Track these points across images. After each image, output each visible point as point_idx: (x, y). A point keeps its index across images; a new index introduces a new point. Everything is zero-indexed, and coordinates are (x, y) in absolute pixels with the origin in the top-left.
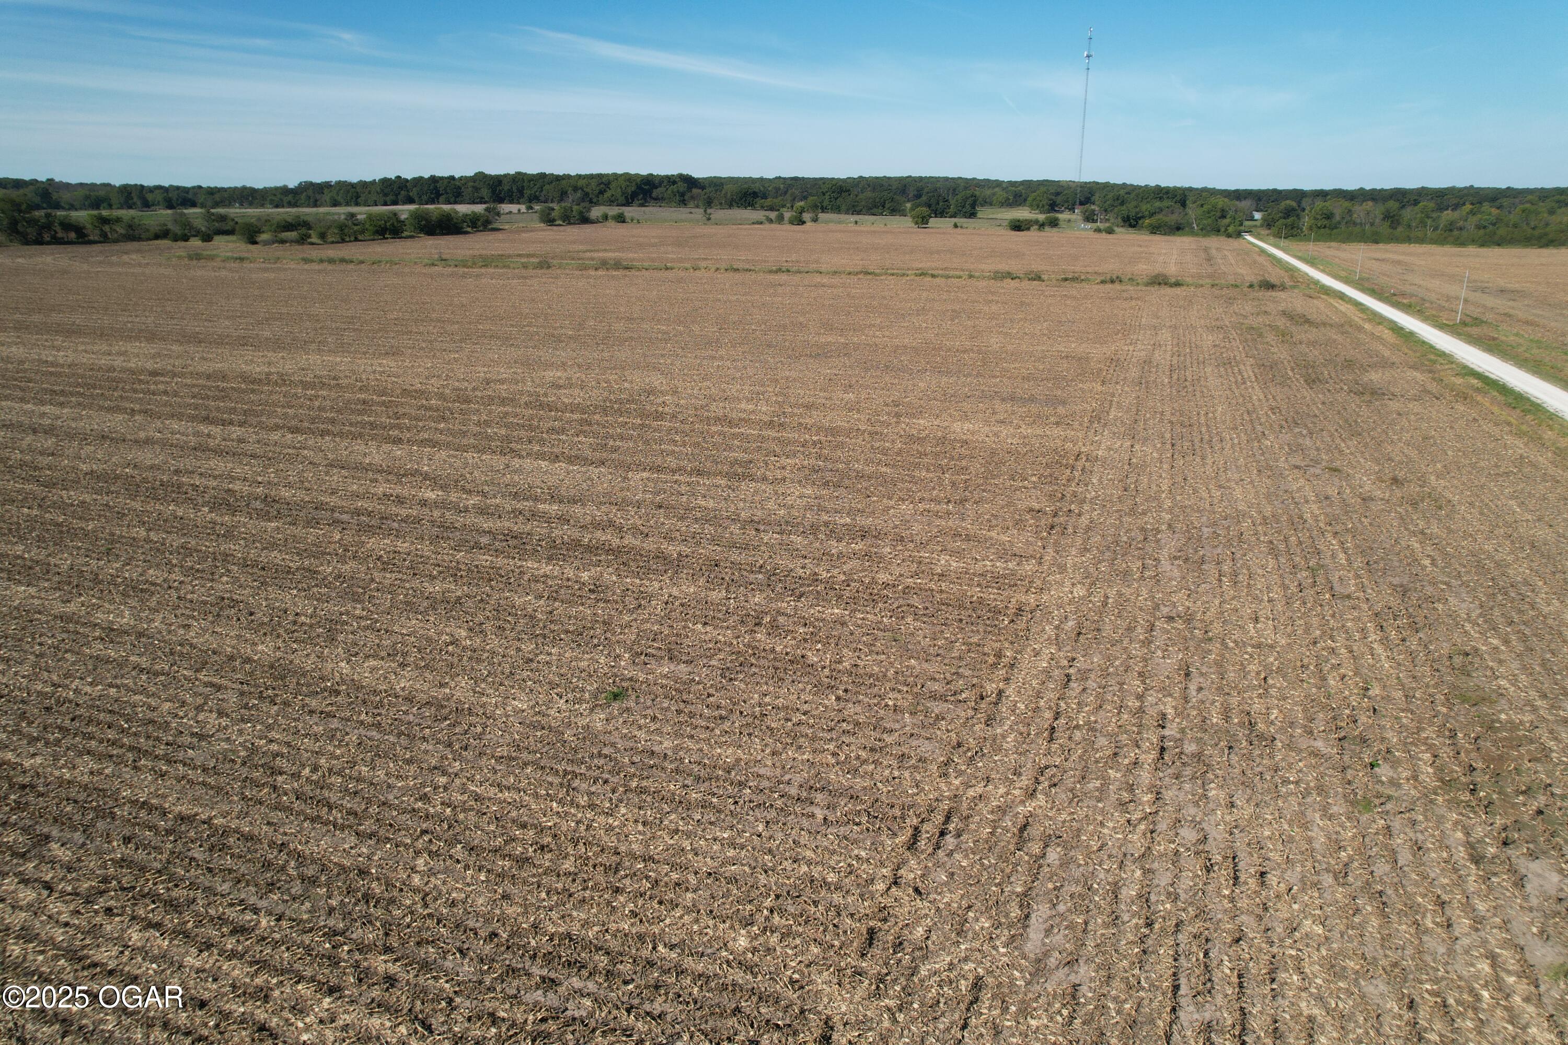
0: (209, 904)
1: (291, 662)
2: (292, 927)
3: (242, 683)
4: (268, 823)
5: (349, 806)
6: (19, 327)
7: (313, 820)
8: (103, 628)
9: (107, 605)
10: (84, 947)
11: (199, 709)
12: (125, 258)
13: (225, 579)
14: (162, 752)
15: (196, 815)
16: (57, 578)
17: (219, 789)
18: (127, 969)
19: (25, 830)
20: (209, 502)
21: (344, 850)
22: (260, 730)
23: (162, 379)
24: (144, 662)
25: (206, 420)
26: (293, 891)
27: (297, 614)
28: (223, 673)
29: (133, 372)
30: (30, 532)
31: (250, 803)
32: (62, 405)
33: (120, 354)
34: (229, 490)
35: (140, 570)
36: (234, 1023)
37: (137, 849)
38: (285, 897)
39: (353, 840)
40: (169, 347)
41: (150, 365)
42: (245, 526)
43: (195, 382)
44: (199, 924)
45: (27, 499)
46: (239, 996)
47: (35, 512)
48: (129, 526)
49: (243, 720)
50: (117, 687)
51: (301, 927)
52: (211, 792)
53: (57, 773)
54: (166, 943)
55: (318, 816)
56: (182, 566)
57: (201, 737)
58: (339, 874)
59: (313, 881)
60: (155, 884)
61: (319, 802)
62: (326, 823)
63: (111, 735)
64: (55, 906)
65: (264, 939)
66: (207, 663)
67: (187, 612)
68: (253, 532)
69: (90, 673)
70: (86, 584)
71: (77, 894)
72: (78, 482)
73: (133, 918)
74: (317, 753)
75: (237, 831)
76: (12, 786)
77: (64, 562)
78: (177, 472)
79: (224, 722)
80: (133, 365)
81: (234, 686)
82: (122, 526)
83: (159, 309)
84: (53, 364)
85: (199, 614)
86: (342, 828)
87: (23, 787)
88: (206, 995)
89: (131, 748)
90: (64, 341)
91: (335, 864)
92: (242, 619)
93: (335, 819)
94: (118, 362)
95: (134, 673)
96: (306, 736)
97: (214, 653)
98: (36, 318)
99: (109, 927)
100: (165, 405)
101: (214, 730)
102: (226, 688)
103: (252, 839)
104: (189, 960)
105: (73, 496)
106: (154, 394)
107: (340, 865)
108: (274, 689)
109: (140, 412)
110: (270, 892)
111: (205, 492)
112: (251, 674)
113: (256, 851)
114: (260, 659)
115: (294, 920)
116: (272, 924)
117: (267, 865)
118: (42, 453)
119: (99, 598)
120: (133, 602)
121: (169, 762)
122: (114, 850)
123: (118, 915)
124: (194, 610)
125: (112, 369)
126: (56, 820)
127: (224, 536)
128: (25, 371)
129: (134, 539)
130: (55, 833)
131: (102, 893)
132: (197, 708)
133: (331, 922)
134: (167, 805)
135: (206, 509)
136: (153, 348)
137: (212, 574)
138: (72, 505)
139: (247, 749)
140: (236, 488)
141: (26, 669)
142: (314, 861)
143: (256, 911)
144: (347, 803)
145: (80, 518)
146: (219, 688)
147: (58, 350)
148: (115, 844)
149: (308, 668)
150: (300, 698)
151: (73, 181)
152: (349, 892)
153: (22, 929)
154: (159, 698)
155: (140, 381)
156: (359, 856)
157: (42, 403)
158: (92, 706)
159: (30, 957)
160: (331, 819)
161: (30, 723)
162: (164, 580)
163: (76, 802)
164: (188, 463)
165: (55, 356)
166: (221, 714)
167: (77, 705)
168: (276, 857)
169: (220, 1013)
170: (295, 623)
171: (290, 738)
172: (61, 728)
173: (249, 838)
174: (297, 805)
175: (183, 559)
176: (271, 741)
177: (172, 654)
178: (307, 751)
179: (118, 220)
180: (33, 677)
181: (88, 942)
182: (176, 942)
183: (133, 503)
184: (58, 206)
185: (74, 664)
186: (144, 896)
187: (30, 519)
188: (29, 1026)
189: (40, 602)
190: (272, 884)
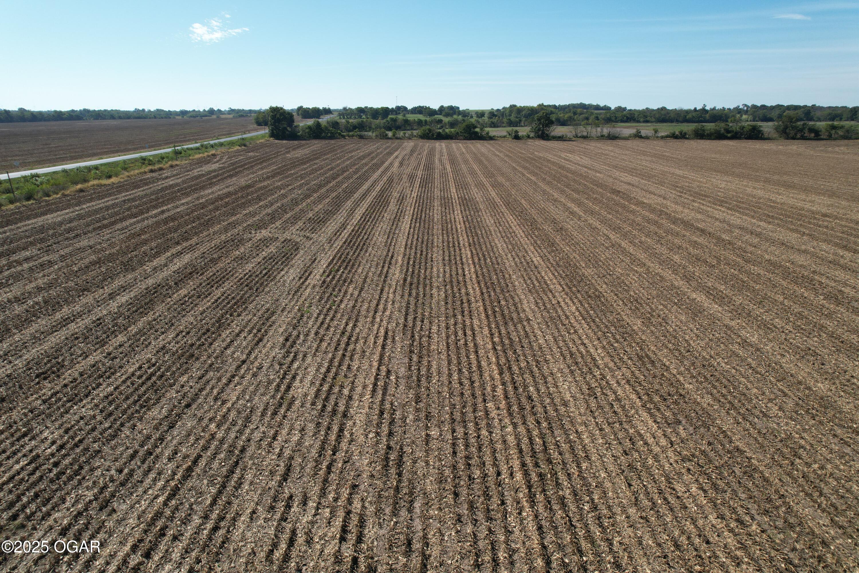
0: (732, 498)
1: (835, 402)
2: (768, 541)
3: (800, 399)
4: (780, 480)
5: (834, 501)
6: (767, 181)
7: (807, 494)
8: (742, 339)
9: (748, 328)
10: (673, 479)
11: (770, 400)
12: (837, 149)
13: (816, 339)
14: (742, 412)
15: (745, 452)
16: (732, 307)
17: (762, 446)
18: (685, 501)
19: (674, 414)
20: (825, 294)
21: (819, 523)
22: (799, 429)
23: (828, 219)
24: (754, 364)
25: (845, 247)
26: (777, 523)
27: (852, 376)
28: (791, 389)
29: (813, 212)
30: (730, 281)
31: (775, 463)
32: (769, 223)
33: (810, 201)
34: (841, 291)
35: (772, 317)
36: (718, 563)
37: (712, 450)
38: (771, 523)
39: (827, 522)
40: (840, 202)
41: (824, 210)
42: (841, 314)
43: (847, 224)
44: (723, 504)
45: (735, 265)
46: (726, 552)
47: (736, 272)
48: (776, 293)
49: (791, 418)
50: (736, 370)
51: (773, 544)
52: (758, 446)
53: (695, 396)
54: (705, 502)
55: (811, 494)
56: (794, 323)
57: (765, 415)
58: (808, 534)
59: (791, 527)
60: (712, 472)
61: (815, 487)
62: (815, 501)
63: (724, 391)
64: (670, 454)
65: (750, 535)
66: (785, 379)
67: (786, 348)
68: (846, 319)
69: (728, 357)
70: (744, 314)
71: (680, 454)
72: (761, 264)
73: (697, 480)
74: (827, 460)
75: (761, 472)
76: (677, 392)
77: (738, 300)
78: (814, 272)
79: (780, 414)
80: (815, 209)
81: (795, 398)
82: (773, 292)
83: (844, 180)
84: (774, 202)
85: (793, 352)
86: (823, 511)
87: (681, 395)
88: (711, 540)
89: (730, 402)
90: (784, 191)
91: (809, 526)
92: (816, 365)
93: (821, 502)
94: (808, 206)
95: (746, 367)
96: (825, 447)
97: (792, 376)
98: (776, 177)
99: (686, 477)
100: (823, 234)
101: (773, 415)
102: (790, 397)
103: (767, 482)
104: (711, 517)
105: (756, 269)
106: (819, 227)
107: (811, 529)
108: (817, 411)
109: (808, 235)
110: (764, 514)
111: (825, 287)
112: (807, 396)
113: (767, 489)
114: (816, 391)
115: (770, 538)
116: (758, 531)
117: (769, 500)
118: (750, 245)
119: (747, 324)
120: (761, 332)
121: (744, 418)
122: (702, 444)
123: (691, 474)
124: (791, 349)
125: (802, 209)
126: (686, 417)
127: (826, 315)
128: (760, 203)
129: (776, 300)
130: (683, 422)
131: (690, 460)
132: (769, 400)
133: (791, 555)
134: (734, 439)
135: (822, 297)
136: (830, 201)
137: (810, 333)
138: (754, 274)
139: (786, 434)
140: (846, 291)
141: (703, 344)
142: (796, 516)
143: (753, 518)
144: (834, 499)
145: (754, 282)
146: (785, 395)
147: (779, 195)
148: (704, 442)
149: (845, 410)
150: (832, 424)
151: (825, 105)
152: (810, 548)
153: (656, 454)
154: (753, 385)
155: (815, 218)
156: (827, 533)
157: (761, 220)
158: (722, 374)
159: (654, 468)
160: (819, 501)
161: (695, 369)
162: (782, 327)
163: (697, 413)
164: (823, 269)
165: (777, 198)
166: (780, 409)
167: (716, 370)
168: (776, 499)
169: (714, 553)
170: (849, 381)
171: (814, 443)
172: (705, 377)
173: (766, 480)
174: (801, 480)
175: (797, 320)
176: (802, 438)
177: (769, 366)
178: (822, 455)
179: (842, 127)
180: (704, 349)
181: (675, 477)
182: (709, 505)
183: (783, 282)
184: (811, 119)
185: (723, 350)
186: (705, 474)
187: (733, 275)
188: (641, 495)
189: (721, 315)
190: (767, 512)
